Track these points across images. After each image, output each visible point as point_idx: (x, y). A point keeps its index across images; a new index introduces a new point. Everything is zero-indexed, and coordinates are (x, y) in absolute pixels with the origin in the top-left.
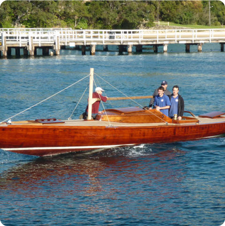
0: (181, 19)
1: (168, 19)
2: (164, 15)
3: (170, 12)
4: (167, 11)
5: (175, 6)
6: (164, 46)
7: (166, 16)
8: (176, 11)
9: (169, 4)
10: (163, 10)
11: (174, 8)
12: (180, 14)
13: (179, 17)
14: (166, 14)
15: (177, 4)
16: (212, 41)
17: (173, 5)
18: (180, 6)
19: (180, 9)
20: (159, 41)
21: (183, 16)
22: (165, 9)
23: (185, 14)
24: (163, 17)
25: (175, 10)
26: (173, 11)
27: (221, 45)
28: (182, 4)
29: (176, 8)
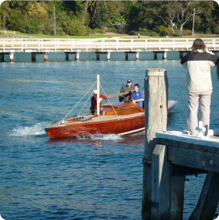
0: (27, 29)
1: (14, 28)
2: (10, 24)
3: (16, 21)
4: (13, 21)
5: (21, 16)
6: (10, 54)
7: (12, 25)
8: (21, 21)
9: (15, 13)
10: (9, 19)
11: (20, 18)
12: (25, 23)
13: (25, 26)
14: (12, 23)
15: (22, 14)
16: (57, 50)
17: (19, 14)
18: (26, 16)
19: (26, 19)
20: (5, 49)
21: (29, 26)
22: (12, 19)
23: (31, 24)
24: (9, 26)
25: (20, 19)
26: (19, 20)
27: (66, 55)
28: (28, 14)
29: (22, 17)
